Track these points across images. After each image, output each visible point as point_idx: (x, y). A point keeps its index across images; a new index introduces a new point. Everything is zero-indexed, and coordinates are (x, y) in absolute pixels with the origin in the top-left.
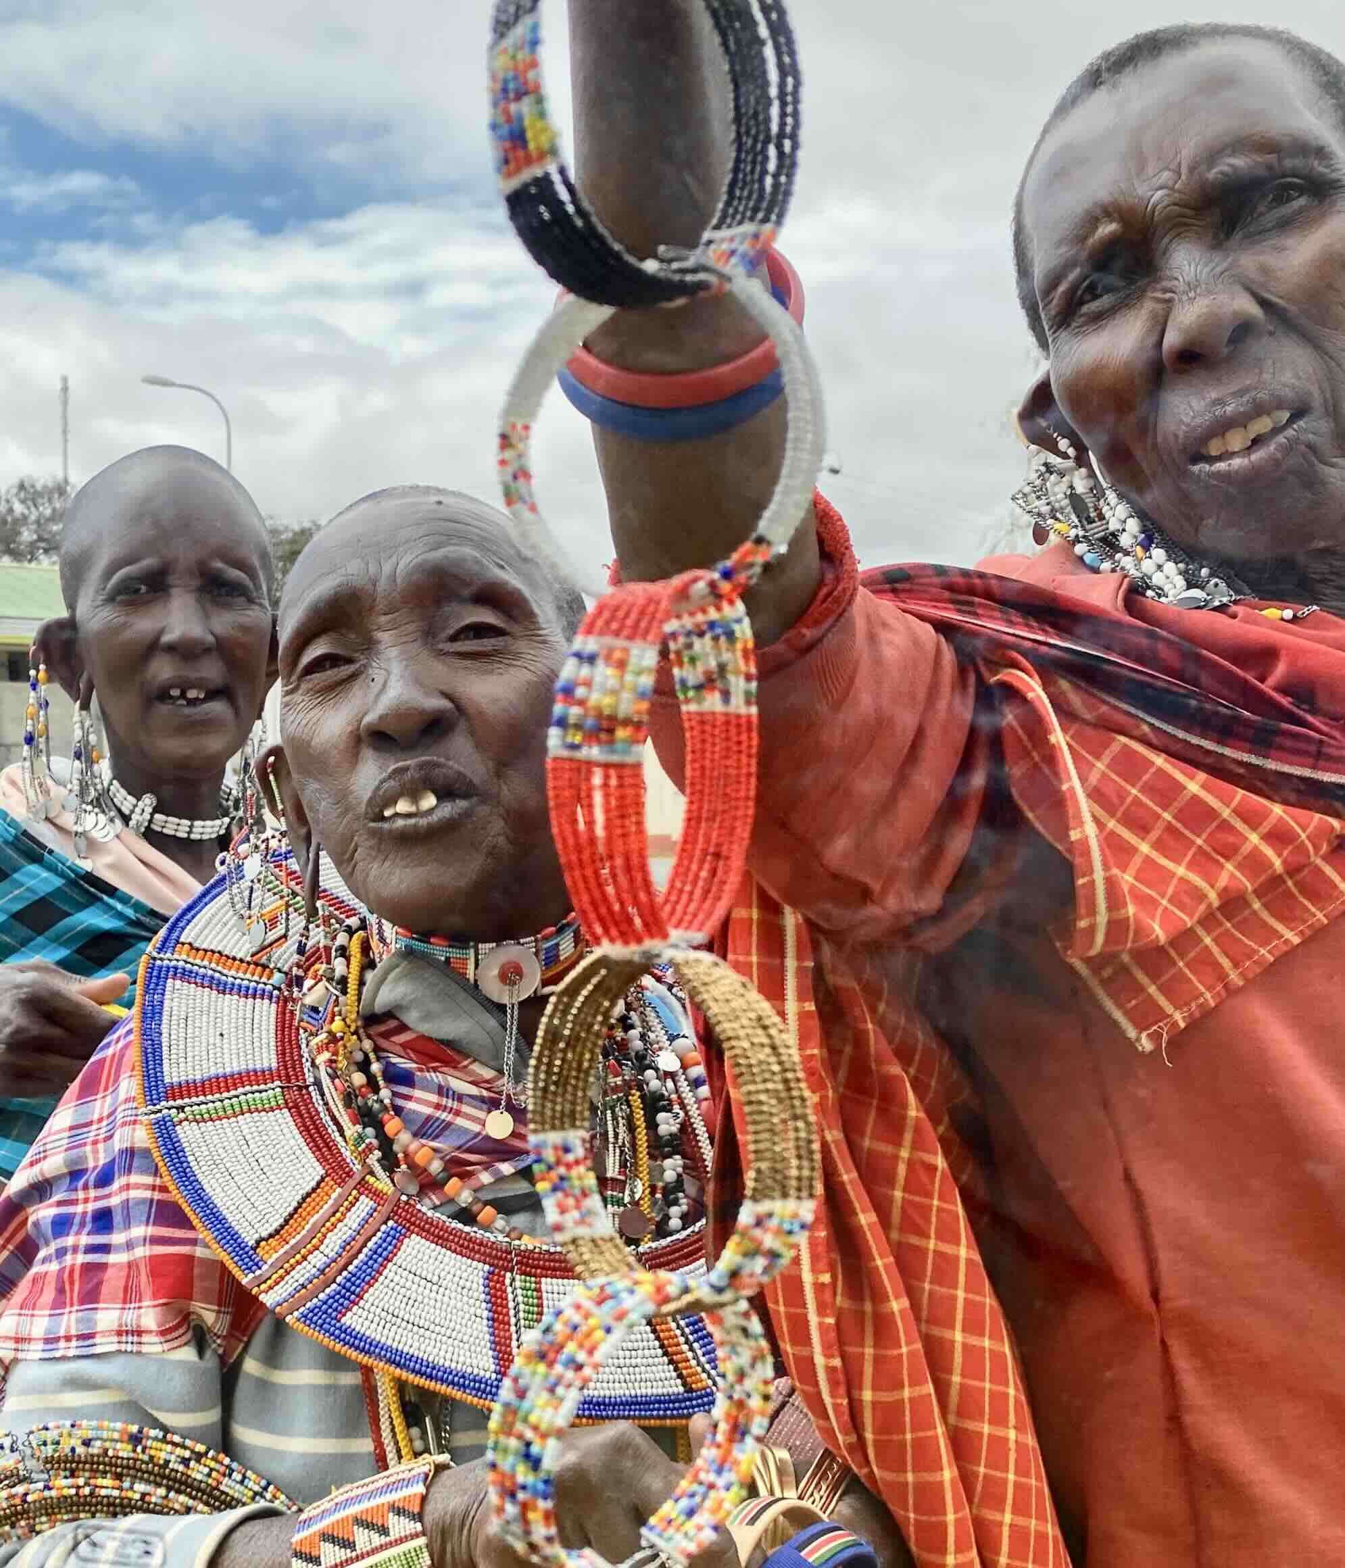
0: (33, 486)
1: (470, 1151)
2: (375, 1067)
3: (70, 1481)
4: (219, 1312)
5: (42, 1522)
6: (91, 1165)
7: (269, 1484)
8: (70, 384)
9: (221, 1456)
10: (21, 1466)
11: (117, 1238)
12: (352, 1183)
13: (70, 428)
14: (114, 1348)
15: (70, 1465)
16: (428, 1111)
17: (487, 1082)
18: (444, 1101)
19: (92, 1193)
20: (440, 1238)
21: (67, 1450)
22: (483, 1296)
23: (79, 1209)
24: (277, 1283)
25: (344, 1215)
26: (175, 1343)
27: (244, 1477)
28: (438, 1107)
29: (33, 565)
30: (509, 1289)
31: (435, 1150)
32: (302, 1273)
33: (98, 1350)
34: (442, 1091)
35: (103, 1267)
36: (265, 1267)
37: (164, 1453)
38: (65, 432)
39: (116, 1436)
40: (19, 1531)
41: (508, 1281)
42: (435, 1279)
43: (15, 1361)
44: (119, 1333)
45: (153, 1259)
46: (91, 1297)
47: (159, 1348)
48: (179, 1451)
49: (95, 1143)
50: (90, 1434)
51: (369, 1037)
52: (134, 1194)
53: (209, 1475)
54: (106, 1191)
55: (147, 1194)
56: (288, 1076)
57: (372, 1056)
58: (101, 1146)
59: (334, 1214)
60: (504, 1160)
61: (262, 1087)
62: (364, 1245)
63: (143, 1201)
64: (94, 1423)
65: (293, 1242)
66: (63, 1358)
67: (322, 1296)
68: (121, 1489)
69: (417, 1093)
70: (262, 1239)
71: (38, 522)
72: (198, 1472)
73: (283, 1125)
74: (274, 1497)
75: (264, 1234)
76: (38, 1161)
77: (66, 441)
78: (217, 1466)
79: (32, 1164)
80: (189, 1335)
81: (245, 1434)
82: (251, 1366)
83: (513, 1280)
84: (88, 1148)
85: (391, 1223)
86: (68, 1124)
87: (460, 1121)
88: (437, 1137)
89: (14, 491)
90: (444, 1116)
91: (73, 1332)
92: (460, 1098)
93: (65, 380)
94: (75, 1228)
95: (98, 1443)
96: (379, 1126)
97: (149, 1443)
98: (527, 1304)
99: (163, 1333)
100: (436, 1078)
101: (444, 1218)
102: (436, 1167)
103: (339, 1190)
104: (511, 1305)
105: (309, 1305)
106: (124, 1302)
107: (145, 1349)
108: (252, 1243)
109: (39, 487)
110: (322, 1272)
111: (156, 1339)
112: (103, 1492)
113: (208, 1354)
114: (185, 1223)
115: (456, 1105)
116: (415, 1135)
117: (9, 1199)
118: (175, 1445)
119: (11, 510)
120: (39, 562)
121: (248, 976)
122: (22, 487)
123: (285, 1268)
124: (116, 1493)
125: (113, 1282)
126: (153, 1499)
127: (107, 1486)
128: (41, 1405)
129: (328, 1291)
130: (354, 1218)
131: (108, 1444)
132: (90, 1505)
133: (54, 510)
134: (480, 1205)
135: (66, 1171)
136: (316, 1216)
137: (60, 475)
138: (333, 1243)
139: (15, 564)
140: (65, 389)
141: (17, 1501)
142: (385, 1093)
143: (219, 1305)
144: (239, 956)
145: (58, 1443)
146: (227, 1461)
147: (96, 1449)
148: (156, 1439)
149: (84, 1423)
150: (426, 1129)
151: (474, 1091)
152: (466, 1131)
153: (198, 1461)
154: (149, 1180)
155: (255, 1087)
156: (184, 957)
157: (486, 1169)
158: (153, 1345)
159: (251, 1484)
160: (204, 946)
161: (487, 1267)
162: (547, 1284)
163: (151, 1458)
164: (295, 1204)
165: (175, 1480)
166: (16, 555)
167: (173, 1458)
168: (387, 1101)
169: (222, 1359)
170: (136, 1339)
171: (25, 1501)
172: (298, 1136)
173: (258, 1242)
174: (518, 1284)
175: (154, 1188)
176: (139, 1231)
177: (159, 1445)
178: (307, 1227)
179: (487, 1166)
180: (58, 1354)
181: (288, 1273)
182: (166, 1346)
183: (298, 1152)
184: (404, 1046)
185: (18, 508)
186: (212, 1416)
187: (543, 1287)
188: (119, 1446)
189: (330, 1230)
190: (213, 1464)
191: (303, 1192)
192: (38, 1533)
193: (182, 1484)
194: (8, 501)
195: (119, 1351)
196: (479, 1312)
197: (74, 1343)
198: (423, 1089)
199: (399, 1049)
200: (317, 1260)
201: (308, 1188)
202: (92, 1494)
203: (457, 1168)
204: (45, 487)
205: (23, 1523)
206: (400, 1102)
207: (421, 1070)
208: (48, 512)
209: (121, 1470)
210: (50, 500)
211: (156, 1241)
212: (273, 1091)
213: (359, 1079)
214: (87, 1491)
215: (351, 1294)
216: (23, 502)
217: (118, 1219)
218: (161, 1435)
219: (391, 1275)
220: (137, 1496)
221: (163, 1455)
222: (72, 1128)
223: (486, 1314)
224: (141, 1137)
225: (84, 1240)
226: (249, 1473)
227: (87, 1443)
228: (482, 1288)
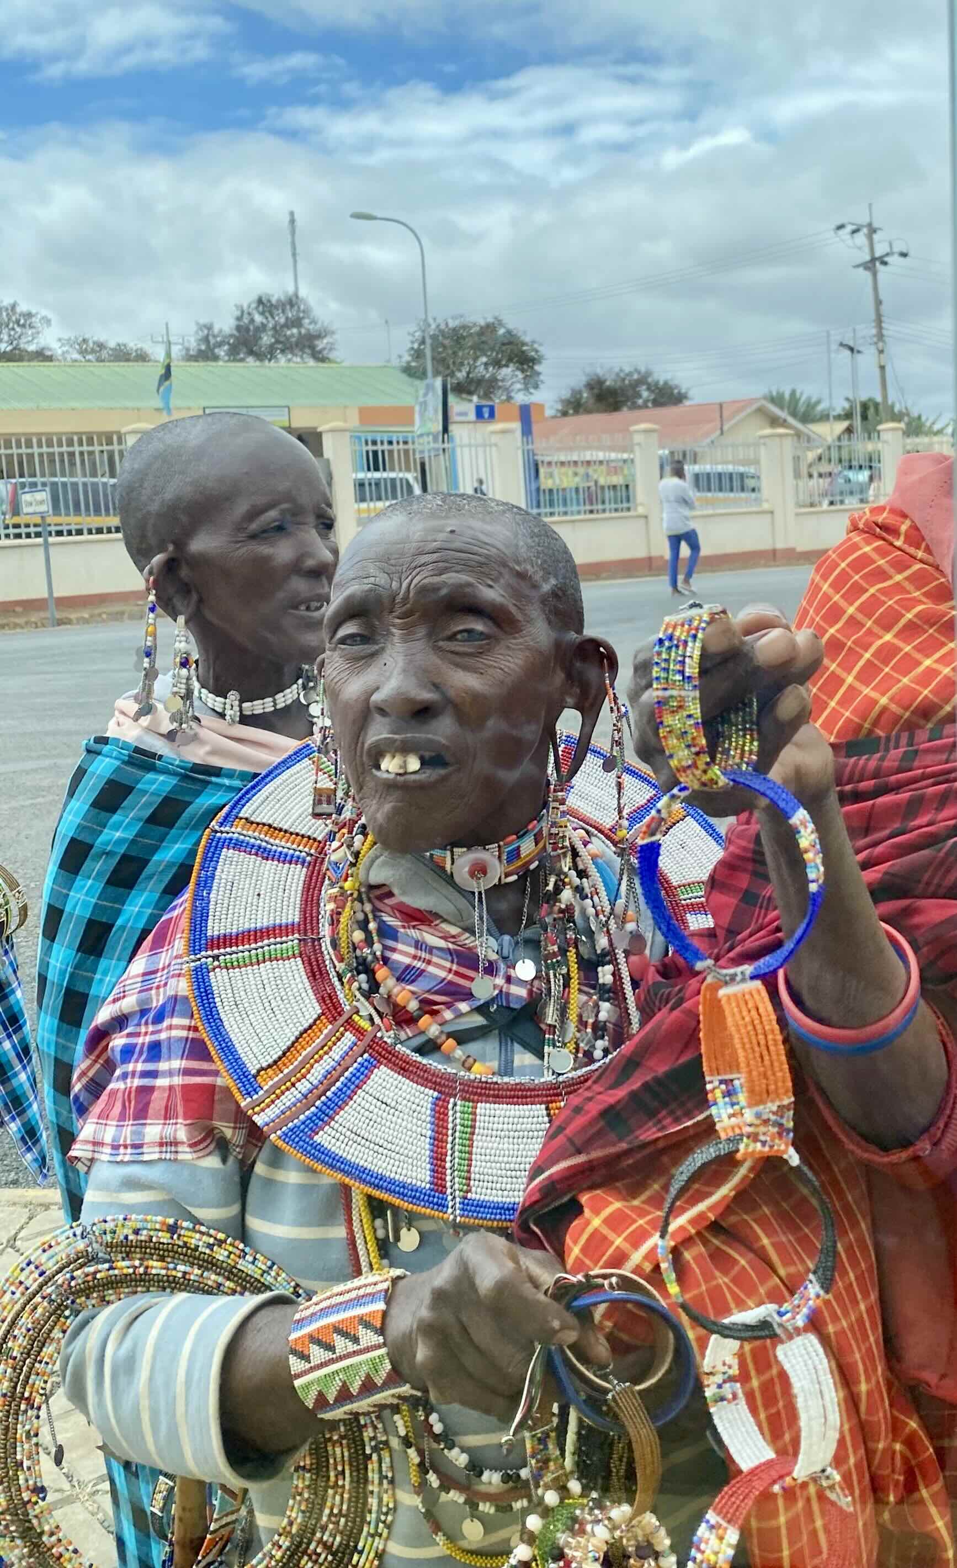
0: (269, 301)
1: (436, 993)
2: (372, 926)
3: (127, 1263)
4: (235, 1128)
5: (110, 1294)
6: (154, 1005)
7: (274, 1264)
8: (296, 216)
9: (237, 1242)
10: (90, 1249)
11: (163, 1066)
12: (341, 1020)
13: (298, 251)
14: (156, 1156)
15: (126, 1248)
16: (407, 961)
17: (453, 937)
18: (419, 953)
19: (151, 1028)
20: (403, 1069)
21: (122, 1238)
22: (429, 1119)
23: (140, 1040)
24: (268, 1106)
25: (330, 1049)
26: (200, 1154)
27: (255, 1259)
28: (415, 957)
29: (272, 363)
30: (451, 1113)
31: (413, 993)
32: (289, 1098)
33: (146, 1158)
34: (418, 945)
35: (151, 1089)
36: (261, 1093)
37: (195, 1240)
38: (294, 255)
39: (158, 1226)
40: (94, 1302)
41: (450, 1106)
42: (393, 1104)
43: (92, 1160)
44: (161, 1144)
45: (184, 1087)
46: (142, 1114)
47: (189, 1157)
48: (205, 1238)
49: (158, 987)
50: (139, 1225)
51: (370, 900)
52: (175, 1033)
53: (228, 1257)
54: (159, 1027)
55: (184, 1033)
56: (306, 930)
57: (370, 916)
58: (161, 990)
59: (322, 1048)
60: (464, 1000)
61: (284, 939)
62: (342, 1075)
63: (180, 1039)
64: (141, 1217)
65: (286, 1071)
66: (122, 1162)
67: (302, 1117)
68: (168, 1269)
69: (400, 946)
70: (262, 1069)
71: (274, 328)
72: (220, 1254)
73: (295, 972)
74: (278, 1275)
75: (265, 1065)
76: (118, 999)
77: (295, 262)
78: (235, 1250)
79: (114, 1001)
80: (212, 1146)
81: (255, 1223)
82: (260, 1169)
83: (455, 1105)
84: (153, 992)
85: (366, 1056)
86: (141, 971)
87: (431, 969)
88: (413, 981)
89: (254, 305)
90: (418, 964)
91: (128, 1142)
92: (431, 950)
93: (292, 214)
94: (135, 1056)
95: (145, 1232)
96: (371, 973)
97: (182, 1232)
98: (463, 1125)
99: (191, 1146)
100: (414, 933)
101: (408, 1052)
102: (413, 1006)
103: (330, 1027)
104: (450, 1126)
105: (290, 1125)
106: (165, 1118)
107: (180, 1157)
108: (254, 1072)
109: (274, 300)
110: (305, 1097)
111: (188, 1149)
112: (154, 1271)
113: (231, 1160)
114: (207, 1057)
115: (428, 957)
116: (399, 979)
117: (97, 1028)
118: (202, 1233)
119: (252, 321)
120: (277, 360)
121: (289, 845)
122: (260, 301)
123: (276, 1093)
124: (163, 1272)
125: (158, 1102)
126: (192, 1277)
127: (156, 1267)
128: (109, 1200)
129: (307, 1113)
130: (337, 1052)
131: (152, 1233)
132: (144, 1281)
133: (287, 318)
134: (444, 1037)
135: (137, 1009)
136: (309, 1049)
137: (291, 289)
138: (318, 1072)
139: (258, 363)
140: (292, 221)
141: (90, 1278)
142: (377, 947)
143: (235, 1122)
144: (285, 827)
145: (115, 1232)
146: (241, 1246)
147: (143, 1236)
148: (188, 1229)
149: (134, 1216)
150: (406, 975)
151: (442, 944)
152: (436, 976)
153: (220, 1246)
154: (186, 1022)
155: (278, 940)
156: (239, 830)
157: (448, 1008)
158: (186, 1154)
159: (260, 1265)
160: (258, 820)
161: (436, 1094)
162: (482, 1108)
163: (185, 1243)
164: (293, 1039)
165: (204, 1260)
166: (259, 356)
167: (201, 1244)
168: (378, 953)
169: (242, 1162)
170: (173, 1149)
171: (95, 1278)
172: (306, 981)
173: (259, 1071)
174: (458, 1108)
175: (189, 1028)
176: (176, 1064)
177: (190, 1234)
178: (300, 1058)
179: (449, 1005)
180: (119, 1159)
181: (278, 1097)
182: (195, 1156)
183: (304, 994)
184: (392, 907)
185: (258, 319)
186: (235, 1209)
187: (478, 1111)
188: (160, 1234)
189: (316, 1061)
190: (231, 1249)
191: (301, 1029)
192: (108, 1302)
193: (210, 1264)
194: (249, 314)
195: (160, 1159)
196: (424, 1132)
197: (129, 1151)
198: (403, 943)
199: (388, 909)
200: (304, 1086)
201: (306, 1025)
202: (146, 1273)
203: (428, 1007)
204: (279, 301)
205: (95, 1295)
206: (388, 954)
207: (404, 927)
208: (282, 321)
209: (162, 1252)
210: (283, 312)
211: (187, 1072)
212: (292, 942)
213: (358, 936)
214: (141, 1270)
215: (326, 1115)
216: (262, 313)
217: (164, 1050)
218: (191, 1226)
219: (359, 1100)
220: (180, 1275)
221: (193, 1241)
222: (144, 974)
223: (429, 1133)
224: (183, 987)
225: (140, 1067)
226: (258, 1256)
227: (136, 1232)
228: (429, 1112)
